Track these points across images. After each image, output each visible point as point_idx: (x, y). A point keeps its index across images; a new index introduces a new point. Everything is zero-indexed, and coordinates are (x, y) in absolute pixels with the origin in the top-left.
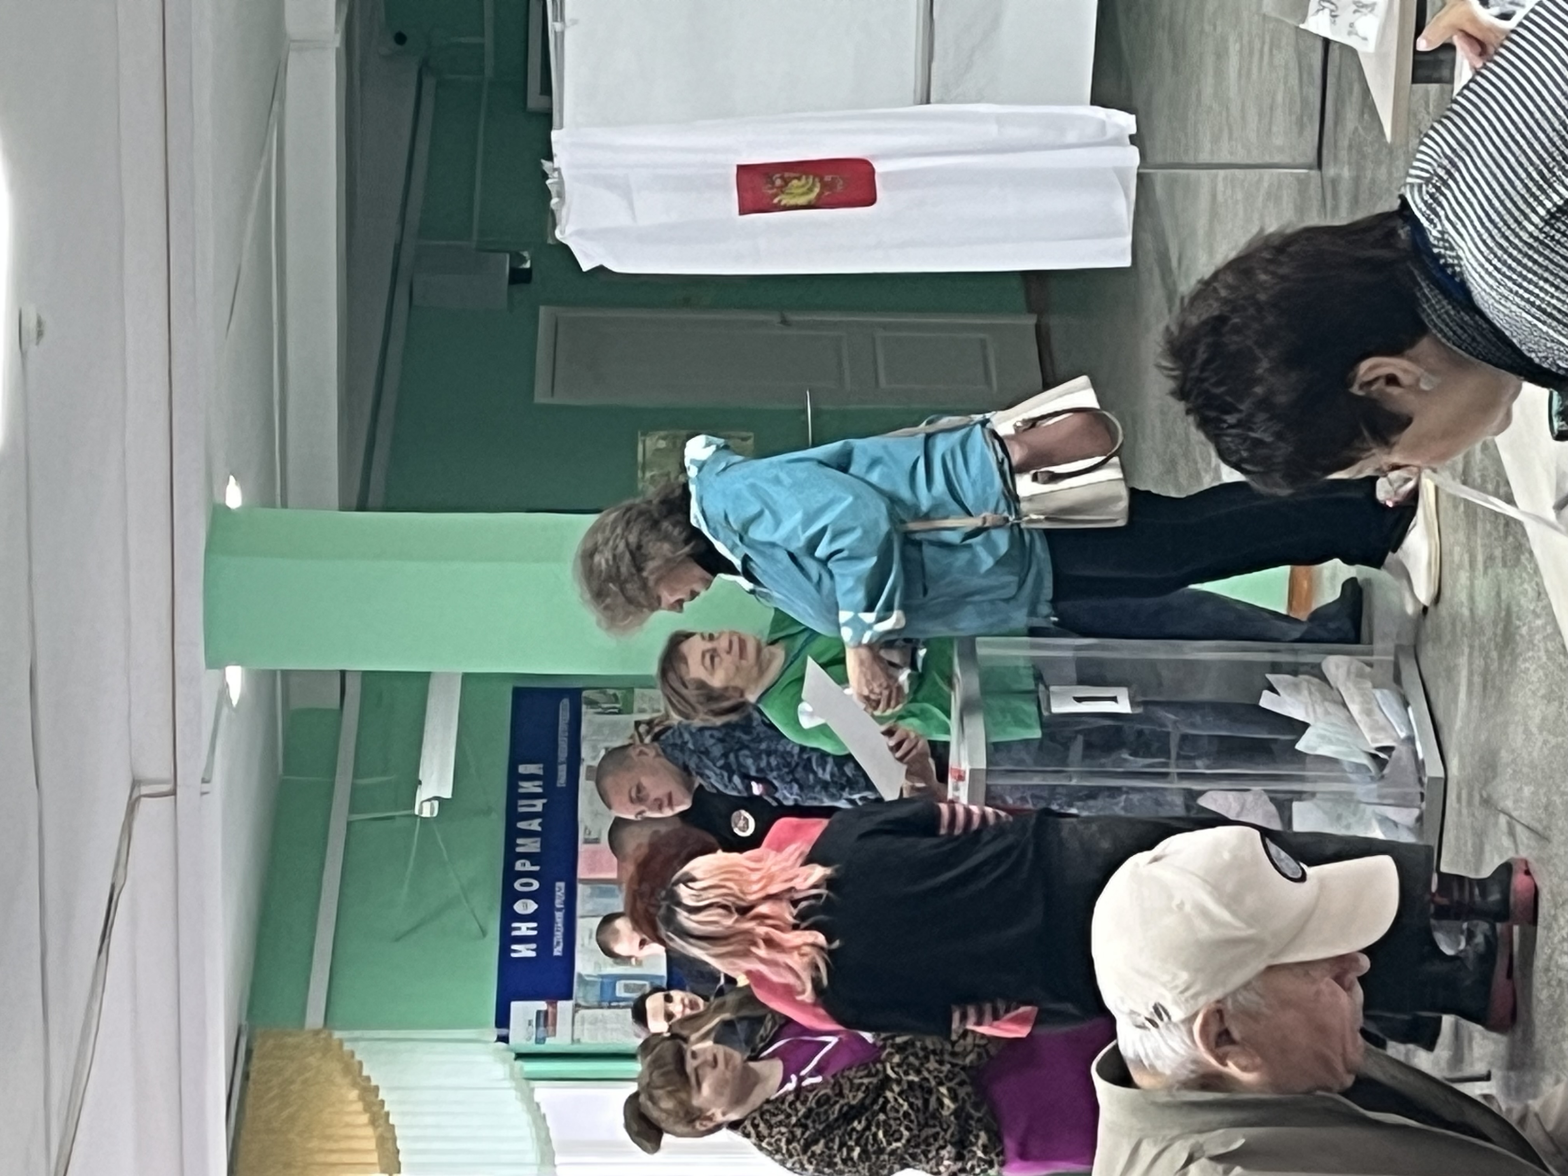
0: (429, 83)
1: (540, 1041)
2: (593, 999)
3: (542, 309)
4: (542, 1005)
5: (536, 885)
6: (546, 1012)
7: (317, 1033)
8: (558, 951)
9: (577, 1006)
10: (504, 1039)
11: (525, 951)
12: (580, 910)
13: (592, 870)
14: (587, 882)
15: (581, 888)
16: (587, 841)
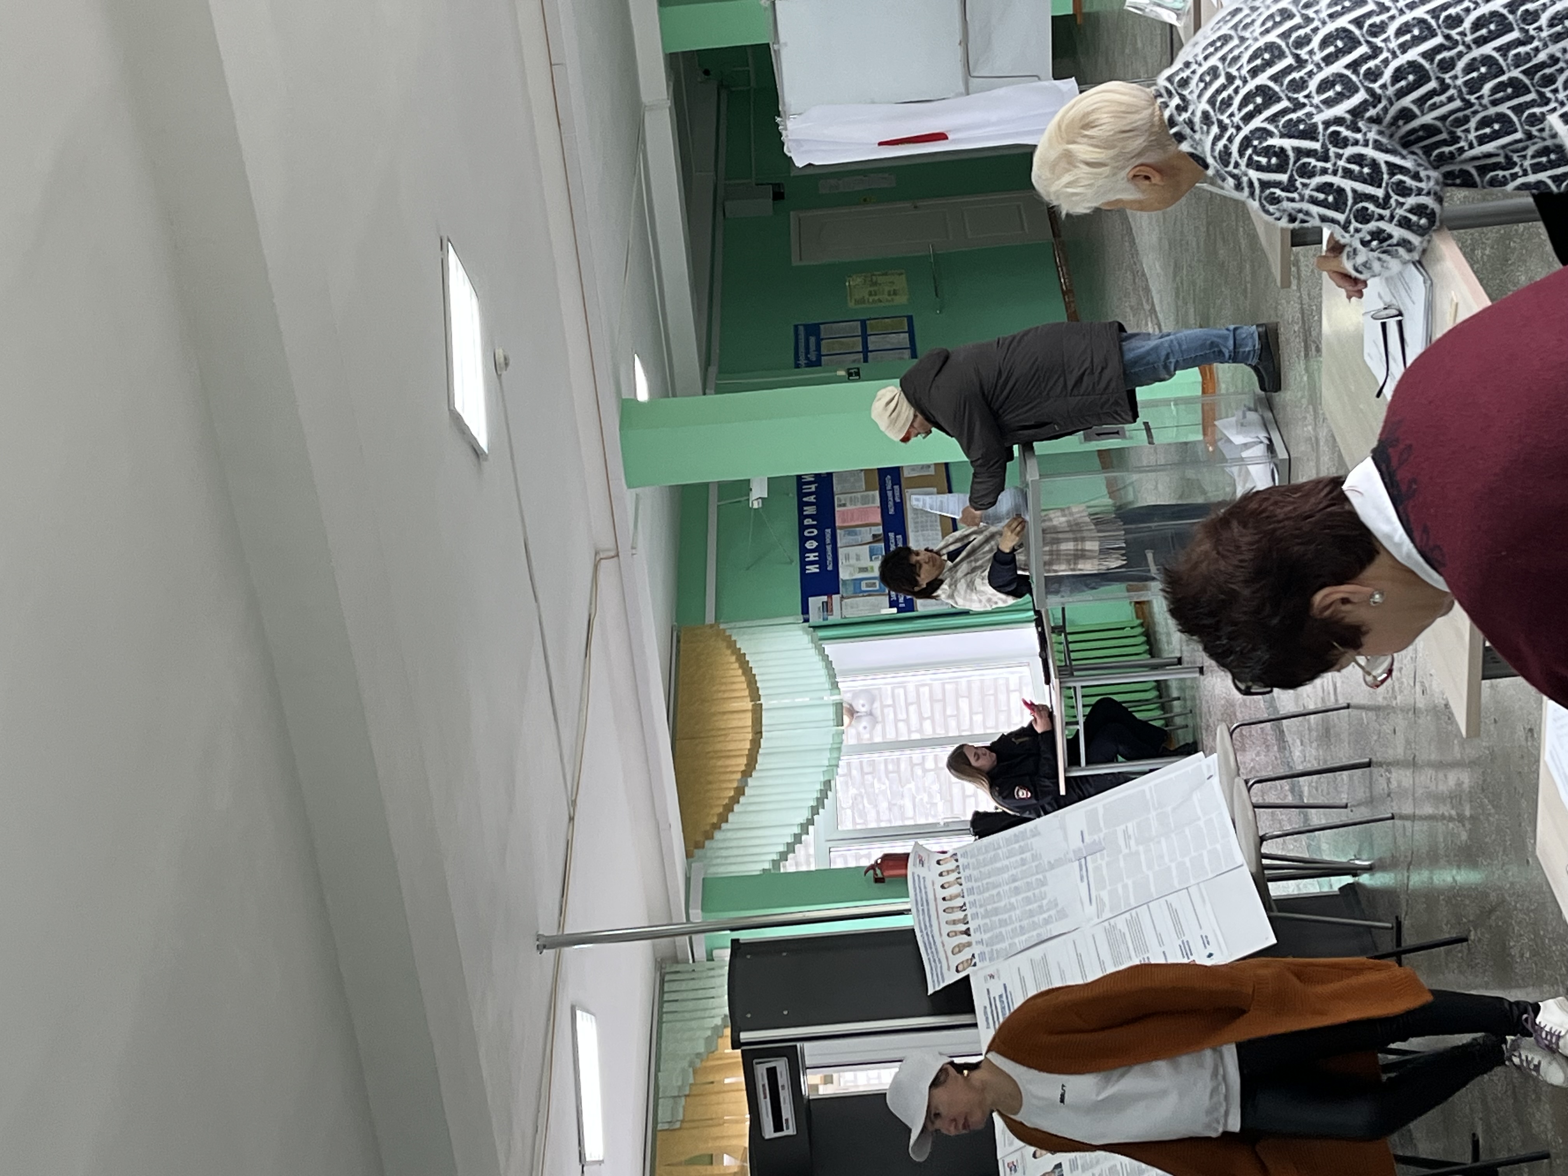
0: (724, 95)
1: (825, 619)
2: (850, 593)
3: (792, 213)
4: (825, 598)
5: (816, 532)
6: (827, 603)
7: (712, 626)
8: (830, 568)
9: (842, 598)
10: (806, 620)
11: (813, 569)
12: (839, 545)
13: (844, 521)
14: (841, 528)
15: (838, 531)
16: (840, 506)
